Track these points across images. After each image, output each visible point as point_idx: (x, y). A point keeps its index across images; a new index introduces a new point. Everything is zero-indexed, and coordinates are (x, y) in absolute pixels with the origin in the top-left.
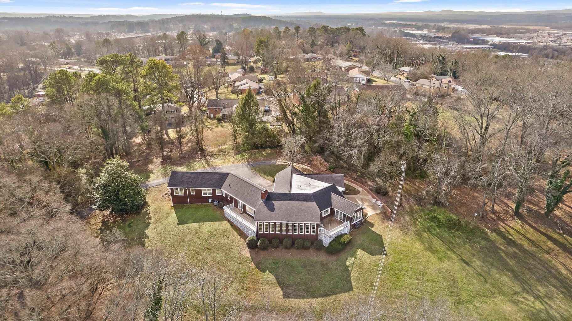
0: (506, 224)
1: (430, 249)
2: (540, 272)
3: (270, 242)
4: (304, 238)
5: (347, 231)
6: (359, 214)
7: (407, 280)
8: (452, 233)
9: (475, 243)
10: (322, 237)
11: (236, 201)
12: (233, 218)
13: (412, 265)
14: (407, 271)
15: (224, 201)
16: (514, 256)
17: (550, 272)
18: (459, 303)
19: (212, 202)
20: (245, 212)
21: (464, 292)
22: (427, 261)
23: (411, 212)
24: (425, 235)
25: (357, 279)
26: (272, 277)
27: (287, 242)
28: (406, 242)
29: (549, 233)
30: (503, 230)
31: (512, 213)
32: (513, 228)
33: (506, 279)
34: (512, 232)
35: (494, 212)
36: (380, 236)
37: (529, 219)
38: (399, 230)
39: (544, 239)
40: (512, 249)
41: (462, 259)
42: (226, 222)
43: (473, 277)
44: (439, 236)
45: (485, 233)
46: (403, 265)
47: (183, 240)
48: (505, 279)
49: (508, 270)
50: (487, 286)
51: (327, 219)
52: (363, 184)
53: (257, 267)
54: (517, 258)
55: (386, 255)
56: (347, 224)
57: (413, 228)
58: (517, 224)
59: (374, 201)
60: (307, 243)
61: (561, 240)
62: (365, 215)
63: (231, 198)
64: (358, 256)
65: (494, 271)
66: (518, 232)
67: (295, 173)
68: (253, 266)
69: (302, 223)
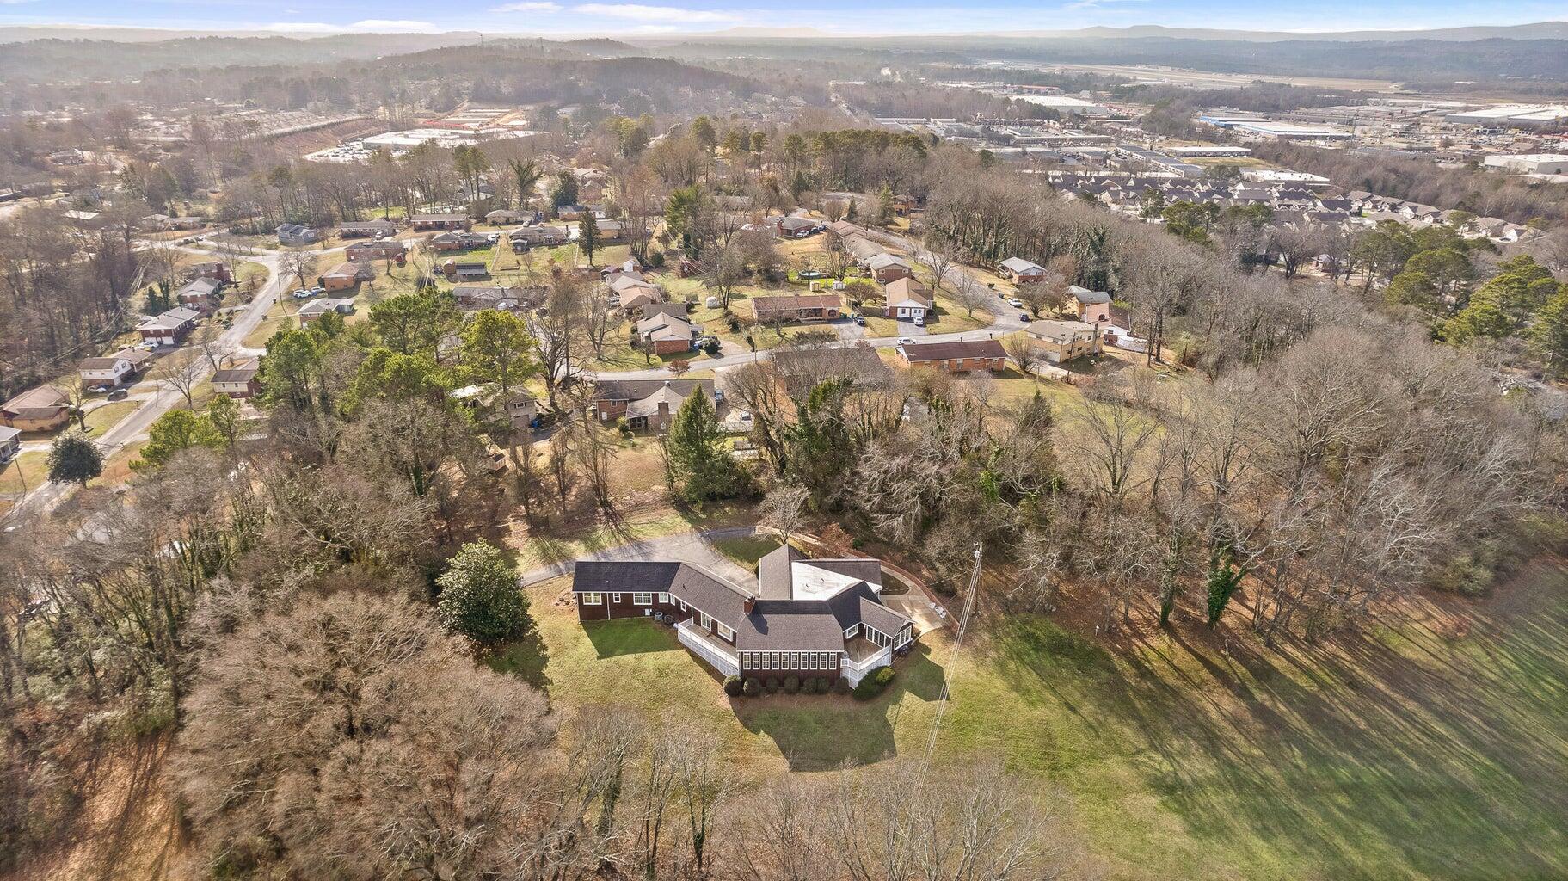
0: (1145, 643)
1: (1016, 688)
2: (1180, 718)
3: (764, 684)
4: (818, 675)
5: (886, 662)
6: (908, 632)
7: (980, 737)
8: (1056, 660)
9: (1090, 676)
10: (848, 674)
11: (697, 616)
12: (695, 644)
13: (988, 715)
14: (980, 723)
15: (675, 613)
16: (1147, 695)
17: (1195, 717)
18: (1055, 769)
19: (652, 614)
20: (715, 632)
21: (1063, 753)
22: (1011, 708)
23: (993, 627)
24: (1012, 665)
25: (904, 739)
26: (770, 741)
27: (791, 683)
28: (982, 677)
29: (1208, 656)
30: (1138, 653)
31: (1156, 624)
32: (1154, 650)
33: (1127, 731)
34: (1152, 655)
35: (1128, 622)
36: (940, 669)
37: (1182, 633)
38: (970, 657)
39: (1198, 664)
40: (1147, 685)
41: (1067, 703)
42: (682, 652)
43: (1080, 731)
44: (1034, 667)
45: (1109, 659)
46: (975, 714)
47: (614, 685)
48: (1128, 733)
49: (1134, 718)
50: (1099, 742)
51: (854, 643)
52: (915, 573)
53: (745, 725)
54: (1150, 698)
55: (948, 699)
56: (887, 650)
57: (993, 654)
58: (1161, 642)
59: (932, 605)
60: (824, 684)
61: (1223, 666)
62: (915, 634)
63: (688, 608)
64: (905, 702)
65: (1112, 720)
66: (1161, 656)
67: (796, 560)
68: (737, 723)
69: (814, 652)
